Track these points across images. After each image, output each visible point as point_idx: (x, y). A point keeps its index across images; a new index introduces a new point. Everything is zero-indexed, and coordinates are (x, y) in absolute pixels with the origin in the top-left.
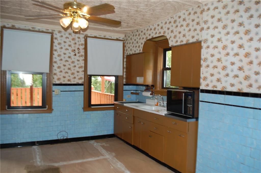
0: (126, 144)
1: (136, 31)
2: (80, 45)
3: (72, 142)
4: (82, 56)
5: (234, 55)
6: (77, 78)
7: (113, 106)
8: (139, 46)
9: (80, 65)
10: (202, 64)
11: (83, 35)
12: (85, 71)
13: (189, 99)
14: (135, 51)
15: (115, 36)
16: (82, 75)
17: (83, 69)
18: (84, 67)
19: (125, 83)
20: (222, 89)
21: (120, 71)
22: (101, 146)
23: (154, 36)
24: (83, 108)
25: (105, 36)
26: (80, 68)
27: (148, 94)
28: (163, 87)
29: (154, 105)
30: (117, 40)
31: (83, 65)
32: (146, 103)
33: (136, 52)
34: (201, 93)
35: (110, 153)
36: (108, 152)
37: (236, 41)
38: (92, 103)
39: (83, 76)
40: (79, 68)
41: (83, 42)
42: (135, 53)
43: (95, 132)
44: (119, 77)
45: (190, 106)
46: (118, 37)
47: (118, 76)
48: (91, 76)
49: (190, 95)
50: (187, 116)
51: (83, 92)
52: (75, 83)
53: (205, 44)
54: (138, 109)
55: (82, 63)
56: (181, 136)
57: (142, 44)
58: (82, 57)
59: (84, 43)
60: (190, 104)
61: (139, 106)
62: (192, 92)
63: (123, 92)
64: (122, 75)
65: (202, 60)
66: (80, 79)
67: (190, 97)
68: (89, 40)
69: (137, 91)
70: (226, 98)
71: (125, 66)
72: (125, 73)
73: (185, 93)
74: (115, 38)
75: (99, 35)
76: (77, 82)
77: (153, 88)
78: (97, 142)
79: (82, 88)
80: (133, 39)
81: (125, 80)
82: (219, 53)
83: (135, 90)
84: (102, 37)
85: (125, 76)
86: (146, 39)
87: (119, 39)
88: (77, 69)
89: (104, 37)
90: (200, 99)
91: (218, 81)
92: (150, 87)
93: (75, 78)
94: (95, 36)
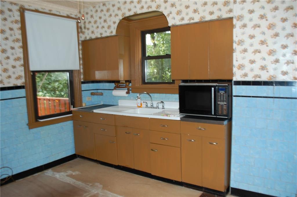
0: (100, 165)
1: (102, 4)
2: (14, 23)
3: (16, 181)
4: (17, 40)
5: (286, 36)
6: (13, 76)
7: (71, 115)
8: (109, 27)
9: (16, 56)
10: (235, 48)
11: (17, 6)
12: (26, 64)
13: (221, 95)
14: (101, 34)
15: (65, 11)
16: (21, 71)
17: (22, 62)
18: (22, 58)
19: (82, 81)
20: (269, 79)
21: (75, 64)
22: (67, 176)
23: (139, 12)
24: (27, 125)
25: (50, 10)
26: (17, 61)
27: (122, 93)
28: (144, 82)
29: (136, 107)
30: (68, 17)
31: (21, 56)
32: (118, 105)
33: (103, 36)
34: (234, 86)
35: (91, 184)
36: (88, 185)
37: (288, 19)
38: (40, 115)
39: (23, 74)
40: (15, 60)
41: (19, 18)
42: (101, 37)
43: (49, 157)
44: (74, 72)
45: (223, 103)
46: (69, 14)
47: (72, 70)
48: (34, 72)
49: (222, 90)
50: (217, 117)
51: (25, 99)
52: (11, 85)
53: (238, 22)
54: (124, 115)
55: (20, 53)
56: (213, 144)
57: (114, 23)
58: (19, 43)
59: (20, 20)
60: (223, 101)
61: (124, 111)
62: (227, 85)
63: (81, 92)
64: (78, 69)
65: (235, 43)
66: (19, 79)
67: (222, 92)
68: (27, 14)
69: (98, 90)
70: (275, 90)
71: (81, 56)
72: (81, 67)
73: (214, 87)
74: (65, 15)
75: (42, 9)
76: (14, 84)
77: (129, 84)
78: (59, 172)
79: (22, 92)
80: (96, 16)
81: (82, 77)
82: (263, 33)
83: (96, 90)
84: (47, 11)
85: (82, 71)
86: (122, 17)
87: (70, 16)
88: (11, 62)
89: (49, 12)
90: (234, 94)
91: (262, 69)
92: (123, 83)
93: (9, 77)
94: (36, 9)
